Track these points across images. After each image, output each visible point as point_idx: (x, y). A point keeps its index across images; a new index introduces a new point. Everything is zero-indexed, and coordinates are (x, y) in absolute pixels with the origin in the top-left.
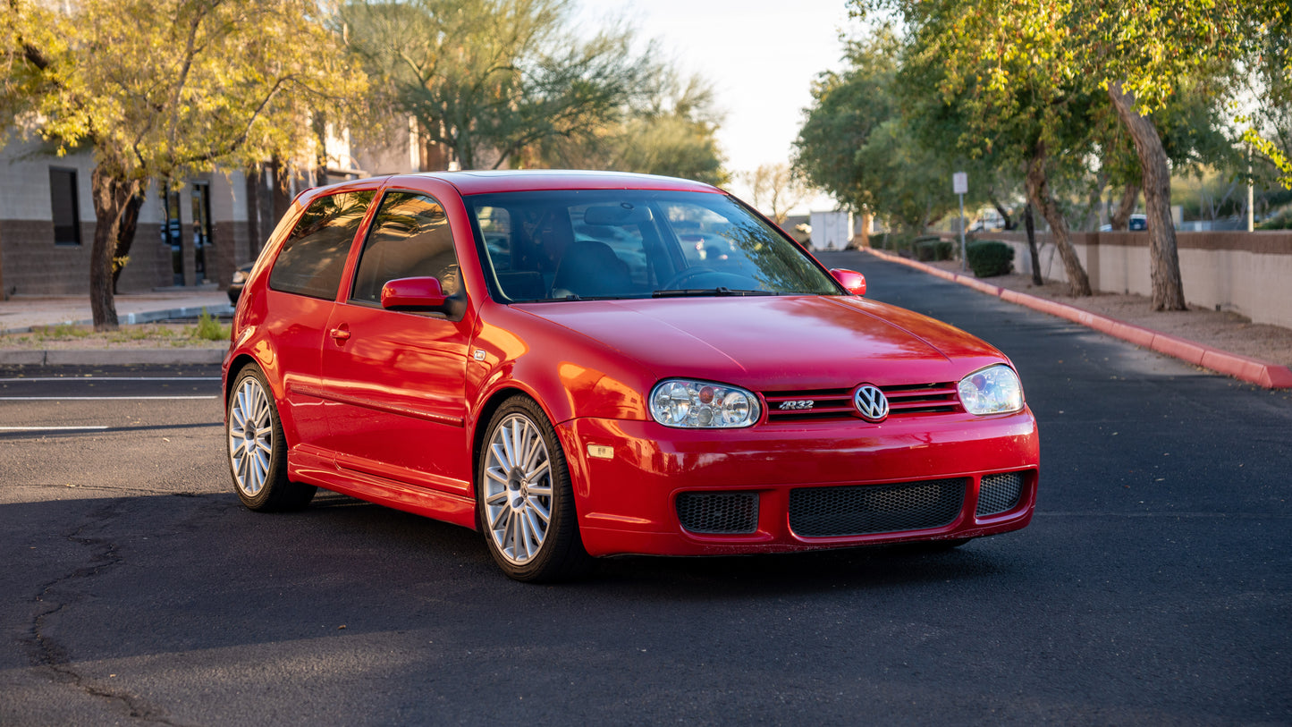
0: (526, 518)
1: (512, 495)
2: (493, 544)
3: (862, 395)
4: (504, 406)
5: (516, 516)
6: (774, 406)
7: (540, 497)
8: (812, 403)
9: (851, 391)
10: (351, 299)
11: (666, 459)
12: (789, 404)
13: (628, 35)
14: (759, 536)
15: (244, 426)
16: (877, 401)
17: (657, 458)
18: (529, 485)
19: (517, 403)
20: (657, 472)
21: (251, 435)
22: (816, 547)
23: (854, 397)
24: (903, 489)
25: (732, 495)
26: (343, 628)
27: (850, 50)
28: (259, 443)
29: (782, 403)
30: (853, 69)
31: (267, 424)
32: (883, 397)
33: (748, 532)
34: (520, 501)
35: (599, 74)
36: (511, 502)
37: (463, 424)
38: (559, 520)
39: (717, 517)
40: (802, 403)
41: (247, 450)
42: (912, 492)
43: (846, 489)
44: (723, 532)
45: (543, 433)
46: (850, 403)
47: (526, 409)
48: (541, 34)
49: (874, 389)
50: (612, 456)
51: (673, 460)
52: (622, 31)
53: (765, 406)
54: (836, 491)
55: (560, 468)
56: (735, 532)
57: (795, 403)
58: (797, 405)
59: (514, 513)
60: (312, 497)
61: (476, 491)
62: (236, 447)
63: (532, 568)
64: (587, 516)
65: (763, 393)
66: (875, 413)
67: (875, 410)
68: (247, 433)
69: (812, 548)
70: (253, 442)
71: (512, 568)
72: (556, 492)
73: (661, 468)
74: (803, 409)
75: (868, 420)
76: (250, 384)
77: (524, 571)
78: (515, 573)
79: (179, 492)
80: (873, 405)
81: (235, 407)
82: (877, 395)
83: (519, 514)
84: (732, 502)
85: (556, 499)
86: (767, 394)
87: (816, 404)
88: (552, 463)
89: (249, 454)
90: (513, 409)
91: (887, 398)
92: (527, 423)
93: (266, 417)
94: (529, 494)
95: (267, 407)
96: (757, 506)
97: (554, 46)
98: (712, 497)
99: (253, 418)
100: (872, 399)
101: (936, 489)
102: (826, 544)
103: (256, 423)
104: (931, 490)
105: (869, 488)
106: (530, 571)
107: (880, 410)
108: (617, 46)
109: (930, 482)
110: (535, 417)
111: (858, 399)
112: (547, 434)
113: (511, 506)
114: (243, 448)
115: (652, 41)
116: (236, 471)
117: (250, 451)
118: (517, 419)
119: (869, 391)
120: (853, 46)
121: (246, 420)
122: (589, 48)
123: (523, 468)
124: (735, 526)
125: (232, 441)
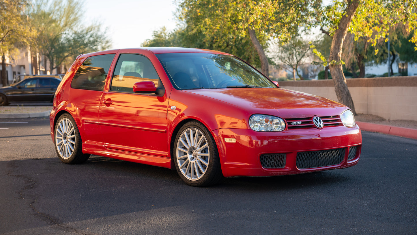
0: (197, 164)
1: (189, 156)
2: (181, 173)
3: (315, 119)
4: (186, 125)
5: (192, 164)
6: (289, 124)
7: (202, 157)
8: (301, 122)
9: (311, 118)
10: (110, 90)
11: (254, 143)
12: (294, 123)
13: (100, 25)
14: (286, 169)
15: (62, 135)
16: (320, 122)
17: (251, 142)
18: (198, 153)
19: (192, 124)
20: (251, 147)
21: (65, 138)
22: (303, 172)
23: (313, 120)
24: (329, 152)
25: (277, 155)
26: (153, 206)
27: (155, 33)
28: (69, 140)
29: (292, 122)
30: (156, 38)
31: (73, 134)
32: (321, 120)
33: (282, 167)
34: (192, 159)
35: (91, 36)
36: (189, 158)
37: (166, 132)
38: (213, 165)
39: (273, 163)
40: (298, 122)
41: (64, 143)
42: (331, 153)
43: (313, 152)
44: (274, 168)
45: (205, 134)
46: (312, 122)
47: (196, 126)
48: (74, 24)
49: (318, 118)
50: (235, 142)
51: (257, 143)
52: (98, 24)
53: (287, 124)
54: (310, 153)
55: (213, 146)
56: (278, 168)
57: (296, 123)
58: (297, 123)
59: (191, 162)
60: (88, 158)
61: (172, 155)
62: (58, 142)
63: (200, 182)
64: (225, 163)
65: (285, 119)
66: (320, 126)
67: (320, 125)
68: (63, 137)
69: (302, 172)
70: (66, 140)
71: (190, 182)
72: (211, 155)
73: (252, 145)
74: (298, 125)
75: (318, 128)
76: (65, 120)
77: (196, 183)
78: (192, 184)
79: (32, 158)
80: (319, 123)
81: (58, 128)
82: (320, 120)
83: (193, 163)
84: (273, 157)
85: (211, 157)
86: (287, 119)
87: (303, 123)
88: (209, 144)
89: (65, 144)
90: (190, 126)
91: (322, 121)
92: (197, 131)
93: (72, 131)
94: (198, 156)
95: (73, 128)
96: (286, 158)
97: (78, 28)
98: (271, 155)
99: (67, 132)
100: (318, 121)
101: (338, 151)
102: (306, 171)
103: (68, 134)
104: (334, 152)
105: (320, 152)
106: (199, 183)
107: (321, 125)
108: (96, 29)
109: (336, 149)
110: (201, 129)
111: (314, 121)
112: (206, 134)
113: (190, 160)
114: (62, 142)
115: (107, 27)
116: (59, 150)
117: (65, 143)
118: (192, 130)
119: (317, 118)
120: (155, 32)
121: (63, 133)
122: (89, 28)
123: (195, 147)
124: (278, 166)
125: (57, 141)
